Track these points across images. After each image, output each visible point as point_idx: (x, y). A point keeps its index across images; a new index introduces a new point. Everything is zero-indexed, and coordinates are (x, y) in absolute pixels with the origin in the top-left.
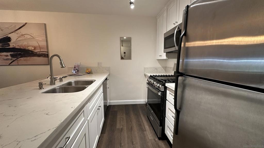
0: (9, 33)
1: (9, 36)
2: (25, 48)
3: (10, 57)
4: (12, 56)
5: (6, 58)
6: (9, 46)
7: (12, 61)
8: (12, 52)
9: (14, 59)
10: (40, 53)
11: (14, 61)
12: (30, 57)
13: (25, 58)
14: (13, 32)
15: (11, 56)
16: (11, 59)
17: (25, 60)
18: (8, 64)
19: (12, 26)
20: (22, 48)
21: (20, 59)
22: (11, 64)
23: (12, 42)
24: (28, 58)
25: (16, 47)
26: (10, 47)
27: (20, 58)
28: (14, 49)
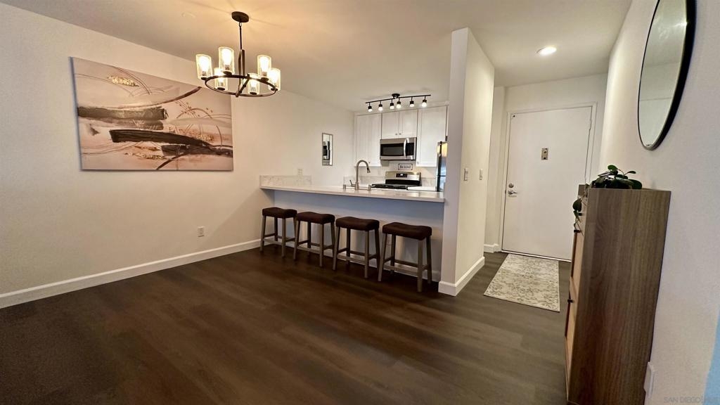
0: (165, 101)
1: (164, 106)
2: (193, 136)
3: (161, 153)
4: (165, 150)
5: (151, 154)
6: (162, 128)
7: (165, 161)
8: (166, 142)
9: (170, 157)
10: (222, 148)
11: (169, 161)
12: (202, 155)
13: (193, 157)
14: (172, 101)
15: (163, 151)
16: (164, 158)
17: (191, 161)
18: (155, 169)
19: (172, 88)
20: (188, 135)
21: (182, 157)
22: (161, 169)
23: (168, 120)
24: (199, 156)
25: (176, 133)
26: (163, 131)
27: (182, 155)
28: (171, 137)
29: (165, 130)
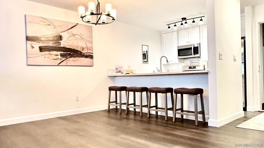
1: (61, 34)
2: (74, 48)
5: (56, 57)
6: (60, 44)
8: (62, 51)
9: (64, 59)
10: (88, 54)
13: (74, 59)
14: (65, 31)
15: (61, 56)
16: (61, 59)
19: (65, 25)
23: (63, 41)
24: (77, 58)
25: (67, 47)
27: (69, 58)
28: (64, 49)
29: (62, 46)
